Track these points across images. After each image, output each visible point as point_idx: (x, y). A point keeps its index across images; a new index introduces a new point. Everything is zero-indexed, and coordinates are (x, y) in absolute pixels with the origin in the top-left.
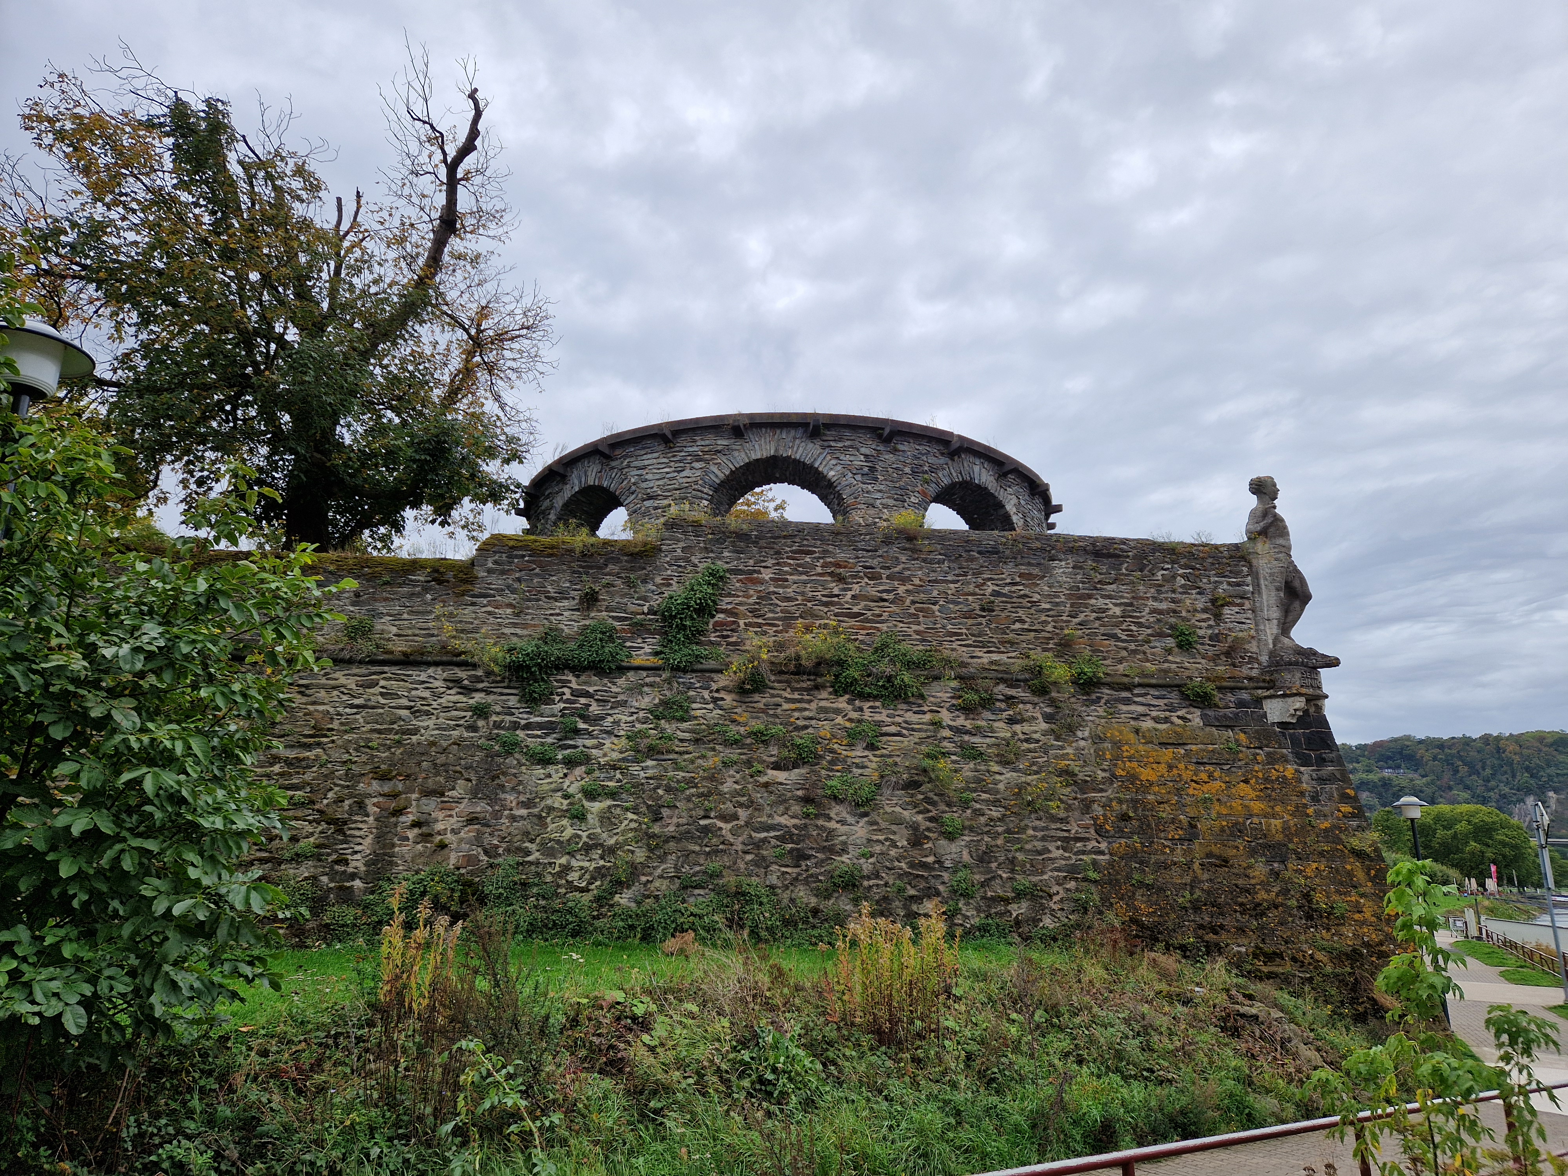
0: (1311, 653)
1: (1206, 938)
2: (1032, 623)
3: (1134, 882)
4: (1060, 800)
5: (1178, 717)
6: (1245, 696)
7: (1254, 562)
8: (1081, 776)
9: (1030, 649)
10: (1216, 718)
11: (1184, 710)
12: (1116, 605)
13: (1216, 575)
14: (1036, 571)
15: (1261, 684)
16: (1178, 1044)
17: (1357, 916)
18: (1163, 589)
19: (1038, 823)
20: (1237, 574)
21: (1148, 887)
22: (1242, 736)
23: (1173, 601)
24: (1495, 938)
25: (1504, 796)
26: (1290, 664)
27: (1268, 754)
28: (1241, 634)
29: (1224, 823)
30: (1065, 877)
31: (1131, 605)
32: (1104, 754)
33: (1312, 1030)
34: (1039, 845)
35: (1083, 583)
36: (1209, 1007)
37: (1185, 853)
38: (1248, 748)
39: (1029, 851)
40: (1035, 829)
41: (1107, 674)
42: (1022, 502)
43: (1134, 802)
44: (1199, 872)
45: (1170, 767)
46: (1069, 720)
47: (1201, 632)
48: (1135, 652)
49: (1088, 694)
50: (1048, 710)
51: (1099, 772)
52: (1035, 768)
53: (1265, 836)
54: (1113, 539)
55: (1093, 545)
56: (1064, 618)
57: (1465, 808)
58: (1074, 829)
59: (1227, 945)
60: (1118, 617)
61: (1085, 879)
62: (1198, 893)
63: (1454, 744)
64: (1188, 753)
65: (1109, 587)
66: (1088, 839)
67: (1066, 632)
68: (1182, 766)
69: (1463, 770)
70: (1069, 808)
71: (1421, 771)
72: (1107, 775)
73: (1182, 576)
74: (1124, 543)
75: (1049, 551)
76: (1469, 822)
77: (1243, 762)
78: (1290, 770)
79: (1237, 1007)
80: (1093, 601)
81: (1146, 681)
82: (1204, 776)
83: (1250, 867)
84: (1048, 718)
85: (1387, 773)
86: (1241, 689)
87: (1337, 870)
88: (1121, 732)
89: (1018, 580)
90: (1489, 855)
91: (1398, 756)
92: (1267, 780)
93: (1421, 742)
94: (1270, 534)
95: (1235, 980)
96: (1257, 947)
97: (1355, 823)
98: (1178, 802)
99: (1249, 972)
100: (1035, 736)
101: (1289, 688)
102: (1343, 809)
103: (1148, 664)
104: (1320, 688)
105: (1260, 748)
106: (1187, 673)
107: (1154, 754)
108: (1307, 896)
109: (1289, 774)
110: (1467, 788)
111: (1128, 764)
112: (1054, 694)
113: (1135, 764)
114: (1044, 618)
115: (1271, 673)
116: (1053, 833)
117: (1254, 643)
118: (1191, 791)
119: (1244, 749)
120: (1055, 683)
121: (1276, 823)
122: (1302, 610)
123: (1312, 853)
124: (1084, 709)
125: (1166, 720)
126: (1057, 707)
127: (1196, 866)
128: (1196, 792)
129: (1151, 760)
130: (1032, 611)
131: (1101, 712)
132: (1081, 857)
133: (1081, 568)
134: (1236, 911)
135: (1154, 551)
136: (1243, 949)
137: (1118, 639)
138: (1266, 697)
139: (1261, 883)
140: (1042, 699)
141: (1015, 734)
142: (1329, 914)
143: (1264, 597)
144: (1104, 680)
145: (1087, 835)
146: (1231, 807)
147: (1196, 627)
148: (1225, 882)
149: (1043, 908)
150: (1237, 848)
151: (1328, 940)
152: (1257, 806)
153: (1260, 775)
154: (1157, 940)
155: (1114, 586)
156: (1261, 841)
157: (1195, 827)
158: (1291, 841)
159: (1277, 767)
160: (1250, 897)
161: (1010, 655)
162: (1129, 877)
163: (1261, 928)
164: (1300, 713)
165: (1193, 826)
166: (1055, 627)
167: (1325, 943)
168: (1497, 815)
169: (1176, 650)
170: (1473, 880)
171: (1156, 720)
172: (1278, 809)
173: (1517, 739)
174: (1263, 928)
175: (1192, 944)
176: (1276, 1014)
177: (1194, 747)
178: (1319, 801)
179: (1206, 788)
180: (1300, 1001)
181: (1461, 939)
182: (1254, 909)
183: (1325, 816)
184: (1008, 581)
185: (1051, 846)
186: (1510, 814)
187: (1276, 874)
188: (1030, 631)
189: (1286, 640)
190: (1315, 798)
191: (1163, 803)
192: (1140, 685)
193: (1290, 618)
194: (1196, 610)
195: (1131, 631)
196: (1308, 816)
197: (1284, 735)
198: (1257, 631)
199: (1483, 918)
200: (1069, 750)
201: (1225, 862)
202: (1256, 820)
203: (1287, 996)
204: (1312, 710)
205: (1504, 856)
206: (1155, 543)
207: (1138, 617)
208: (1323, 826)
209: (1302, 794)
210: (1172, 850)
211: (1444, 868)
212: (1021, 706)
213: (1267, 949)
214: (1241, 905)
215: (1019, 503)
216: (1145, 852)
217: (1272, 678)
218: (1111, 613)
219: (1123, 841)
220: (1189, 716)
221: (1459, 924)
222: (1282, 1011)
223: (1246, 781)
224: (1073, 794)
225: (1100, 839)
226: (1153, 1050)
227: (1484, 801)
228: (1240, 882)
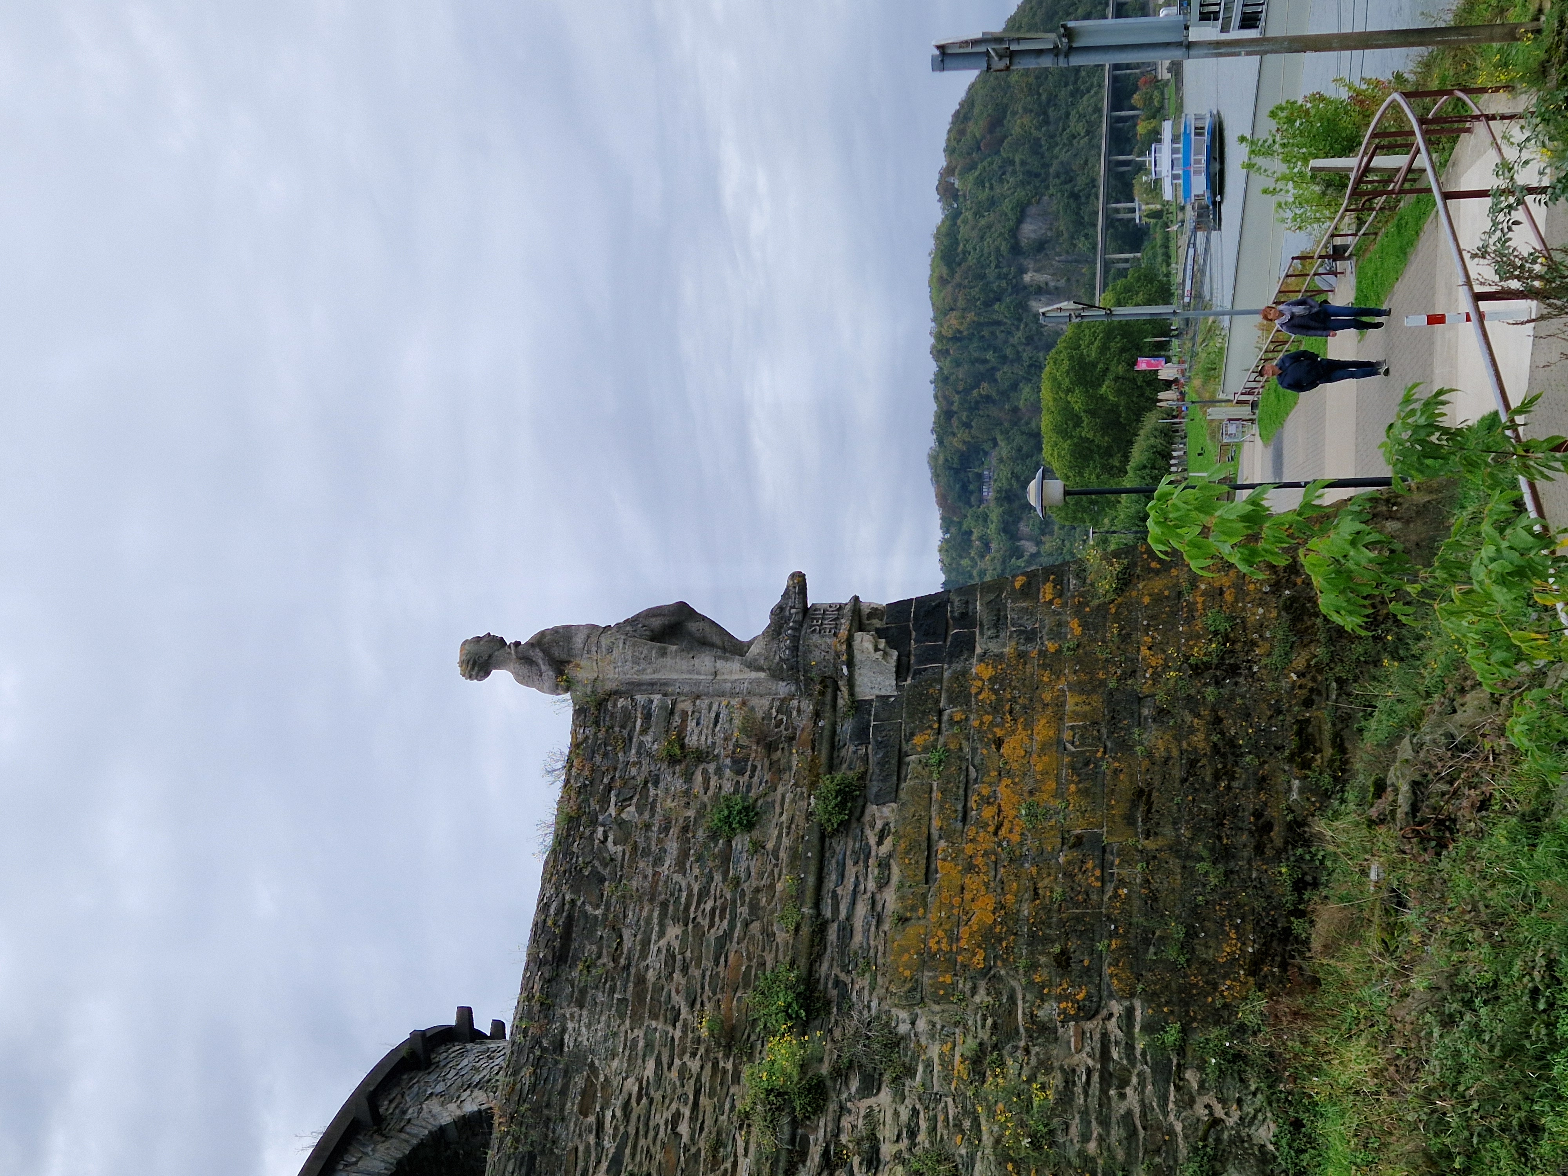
0: (779, 613)
1: (1279, 842)
2: (680, 1098)
3: (1182, 960)
4: (1029, 1081)
5: (880, 843)
6: (847, 728)
7: (610, 686)
8: (984, 1035)
9: (733, 1108)
10: (885, 779)
11: (868, 832)
12: (662, 934)
13: (626, 750)
14: (579, 1081)
15: (828, 698)
16: (1478, 933)
17: (1229, 597)
18: (642, 844)
19: (1074, 1131)
20: (627, 717)
21: (1192, 933)
22: (918, 740)
23: (666, 829)
24: (1253, 385)
25: (1029, 340)
26: (795, 649)
27: (951, 701)
28: (737, 722)
29: (1073, 788)
30: (1178, 1088)
31: (664, 905)
32: (943, 985)
33: (1428, 695)
34: (1117, 1133)
35: (613, 990)
36: (1403, 861)
37: (1127, 862)
38: (939, 732)
39: (1128, 1154)
40: (1085, 1138)
41: (792, 963)
42: (440, 1088)
43: (1033, 939)
44: (1160, 842)
45: (970, 868)
46: (876, 1046)
47: (728, 787)
48: (754, 908)
49: (828, 1003)
50: (855, 1084)
51: (977, 999)
52: (967, 1124)
53: (1095, 723)
54: (536, 925)
55: (541, 963)
56: (678, 1034)
57: (1046, 394)
58: (1084, 1060)
59: (1290, 809)
60: (685, 932)
61: (1181, 1051)
62: (1199, 847)
63: (945, 397)
64: (945, 834)
65: (627, 943)
66: (1105, 1036)
67: (704, 1033)
68: (969, 849)
69: (985, 388)
70: (1045, 1066)
71: (987, 447)
72: (982, 985)
73: (622, 809)
74: (547, 906)
75: (544, 1050)
76: (1069, 391)
77: (965, 743)
78: (979, 670)
79: (1400, 814)
80: (651, 975)
81: (809, 893)
82: (988, 813)
83: (1149, 755)
84: (870, 1086)
85: (989, 493)
86: (834, 732)
87: (1152, 618)
88: (903, 950)
89: (592, 1119)
90: (1121, 370)
91: (962, 475)
92: (996, 709)
93: (940, 441)
94: (564, 657)
95: (1352, 806)
96: (1291, 759)
97: (1073, 581)
98: (1035, 863)
99: (1336, 779)
100: (905, 1115)
101: (838, 655)
102: (1049, 597)
103: (779, 886)
104: (841, 607)
105: (940, 713)
106: (800, 820)
107: (945, 893)
108: (1198, 670)
109: (987, 672)
110: (1015, 387)
111: (963, 944)
112: (825, 1069)
113: (964, 931)
114: (674, 1075)
115: (809, 681)
116: (1094, 1103)
117: (754, 701)
118: (1015, 838)
119: (942, 740)
120: (803, 1067)
121: (1071, 702)
122: (704, 618)
123: (1124, 652)
124: (855, 1014)
125: (884, 865)
126: (850, 1066)
127: (1150, 845)
128: (1017, 829)
129: (956, 901)
130: (657, 1096)
131: (863, 982)
132: (1138, 1053)
133: (583, 992)
134: (1229, 788)
135: (568, 853)
136: (1296, 783)
137: (727, 936)
138: (852, 694)
139: (1178, 739)
140: (833, 1095)
141: (898, 1157)
142: (1226, 638)
143: (674, 676)
144: (804, 970)
145: (1097, 1036)
146: (1045, 773)
147: (716, 796)
148: (1178, 800)
149: (1238, 1140)
150: (1116, 772)
151: (1272, 647)
152: (1043, 730)
153: (988, 718)
154: (1288, 931)
155: (627, 934)
156: (1104, 731)
157: (1079, 839)
158: (1103, 683)
159: (974, 690)
160: (1204, 761)
161: (741, 1151)
162: (1173, 967)
163: (1255, 749)
164: (882, 643)
165: (1079, 842)
166: (694, 1055)
167: (1276, 652)
168: (1059, 352)
169: (756, 833)
170: (1162, 395)
171: (883, 883)
172: (1047, 697)
173: (941, 312)
174: (1256, 745)
175: (1292, 868)
176: (1405, 750)
177: (936, 823)
178: (1034, 630)
179: (1009, 812)
180: (1380, 704)
181: (1255, 429)
182: (1224, 756)
183: (1059, 625)
184: (592, 1139)
185: (1121, 1108)
186: (1058, 334)
187: (1161, 713)
188: (696, 1104)
189: (754, 650)
190: (1030, 636)
191: (1035, 889)
192: (817, 905)
193: (716, 639)
194: (687, 793)
195: (713, 910)
196: (1059, 651)
197: (918, 672)
198: (733, 695)
199: (1222, 396)
200: (934, 1051)
201: (1142, 796)
202: (1067, 735)
203: (1373, 724)
204: (877, 623)
205: (1123, 350)
206: (554, 851)
207: (690, 895)
208: (1078, 631)
209: (1022, 655)
210: (1122, 883)
211: (1141, 432)
212: (844, 1139)
213: (1292, 743)
214: (1217, 777)
215: (441, 1094)
216: (1127, 932)
217: (818, 679)
218: (676, 944)
219: (1107, 971)
220: (879, 825)
221: (1232, 429)
222: (1400, 738)
223: (999, 743)
224: (1019, 1053)
225: (1104, 1012)
226: (1496, 984)
227: (1037, 367)
228: (1177, 773)
